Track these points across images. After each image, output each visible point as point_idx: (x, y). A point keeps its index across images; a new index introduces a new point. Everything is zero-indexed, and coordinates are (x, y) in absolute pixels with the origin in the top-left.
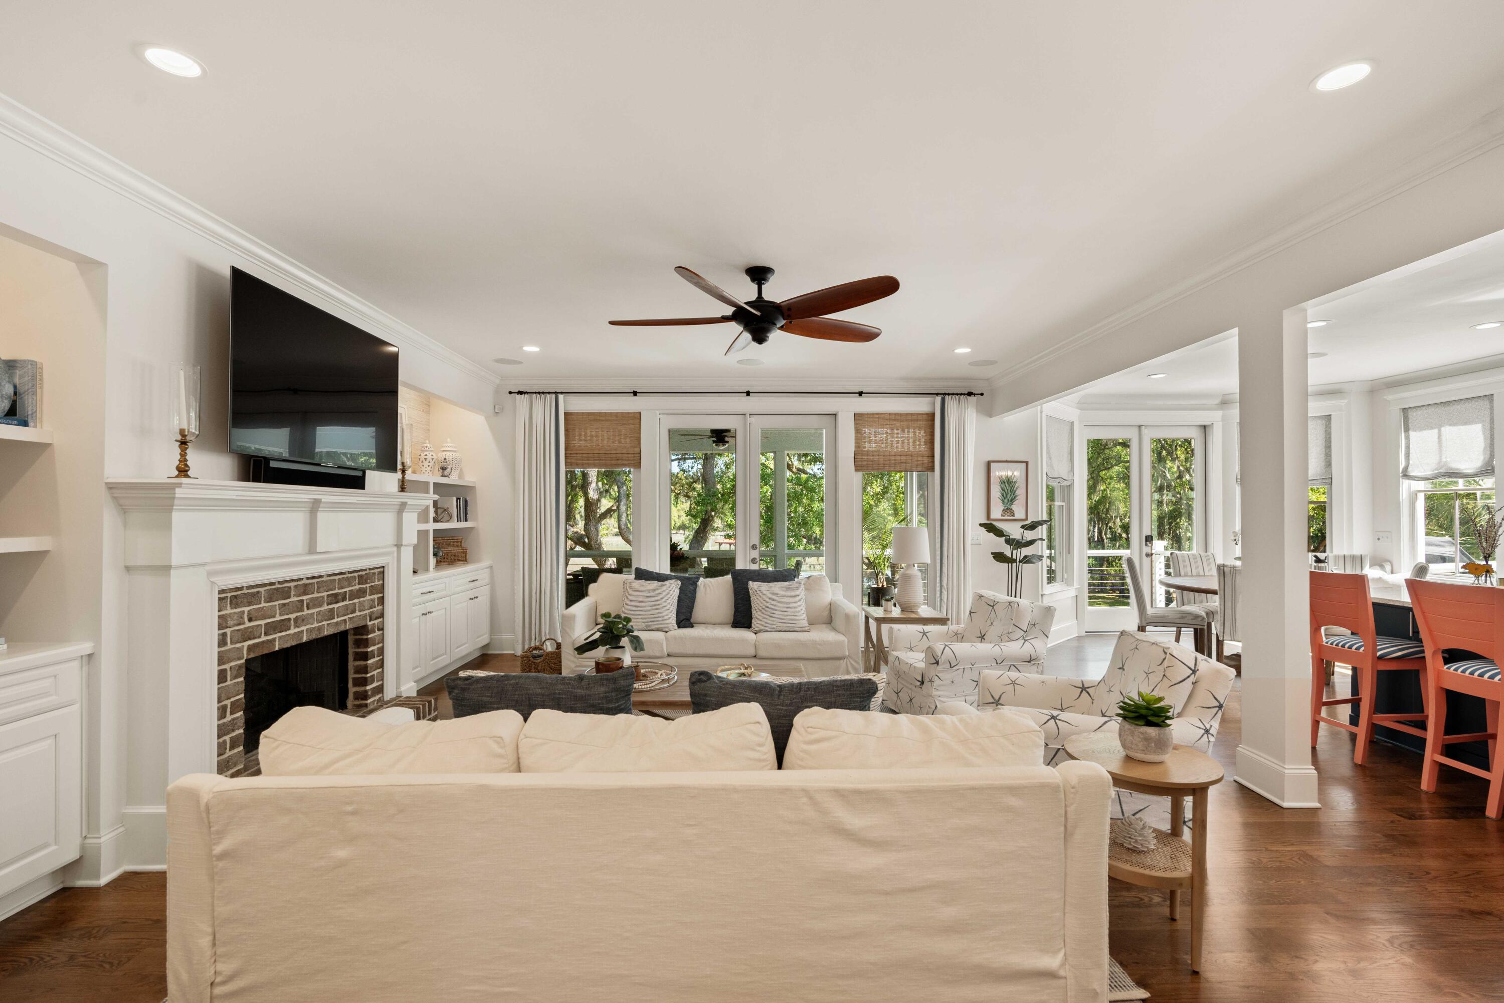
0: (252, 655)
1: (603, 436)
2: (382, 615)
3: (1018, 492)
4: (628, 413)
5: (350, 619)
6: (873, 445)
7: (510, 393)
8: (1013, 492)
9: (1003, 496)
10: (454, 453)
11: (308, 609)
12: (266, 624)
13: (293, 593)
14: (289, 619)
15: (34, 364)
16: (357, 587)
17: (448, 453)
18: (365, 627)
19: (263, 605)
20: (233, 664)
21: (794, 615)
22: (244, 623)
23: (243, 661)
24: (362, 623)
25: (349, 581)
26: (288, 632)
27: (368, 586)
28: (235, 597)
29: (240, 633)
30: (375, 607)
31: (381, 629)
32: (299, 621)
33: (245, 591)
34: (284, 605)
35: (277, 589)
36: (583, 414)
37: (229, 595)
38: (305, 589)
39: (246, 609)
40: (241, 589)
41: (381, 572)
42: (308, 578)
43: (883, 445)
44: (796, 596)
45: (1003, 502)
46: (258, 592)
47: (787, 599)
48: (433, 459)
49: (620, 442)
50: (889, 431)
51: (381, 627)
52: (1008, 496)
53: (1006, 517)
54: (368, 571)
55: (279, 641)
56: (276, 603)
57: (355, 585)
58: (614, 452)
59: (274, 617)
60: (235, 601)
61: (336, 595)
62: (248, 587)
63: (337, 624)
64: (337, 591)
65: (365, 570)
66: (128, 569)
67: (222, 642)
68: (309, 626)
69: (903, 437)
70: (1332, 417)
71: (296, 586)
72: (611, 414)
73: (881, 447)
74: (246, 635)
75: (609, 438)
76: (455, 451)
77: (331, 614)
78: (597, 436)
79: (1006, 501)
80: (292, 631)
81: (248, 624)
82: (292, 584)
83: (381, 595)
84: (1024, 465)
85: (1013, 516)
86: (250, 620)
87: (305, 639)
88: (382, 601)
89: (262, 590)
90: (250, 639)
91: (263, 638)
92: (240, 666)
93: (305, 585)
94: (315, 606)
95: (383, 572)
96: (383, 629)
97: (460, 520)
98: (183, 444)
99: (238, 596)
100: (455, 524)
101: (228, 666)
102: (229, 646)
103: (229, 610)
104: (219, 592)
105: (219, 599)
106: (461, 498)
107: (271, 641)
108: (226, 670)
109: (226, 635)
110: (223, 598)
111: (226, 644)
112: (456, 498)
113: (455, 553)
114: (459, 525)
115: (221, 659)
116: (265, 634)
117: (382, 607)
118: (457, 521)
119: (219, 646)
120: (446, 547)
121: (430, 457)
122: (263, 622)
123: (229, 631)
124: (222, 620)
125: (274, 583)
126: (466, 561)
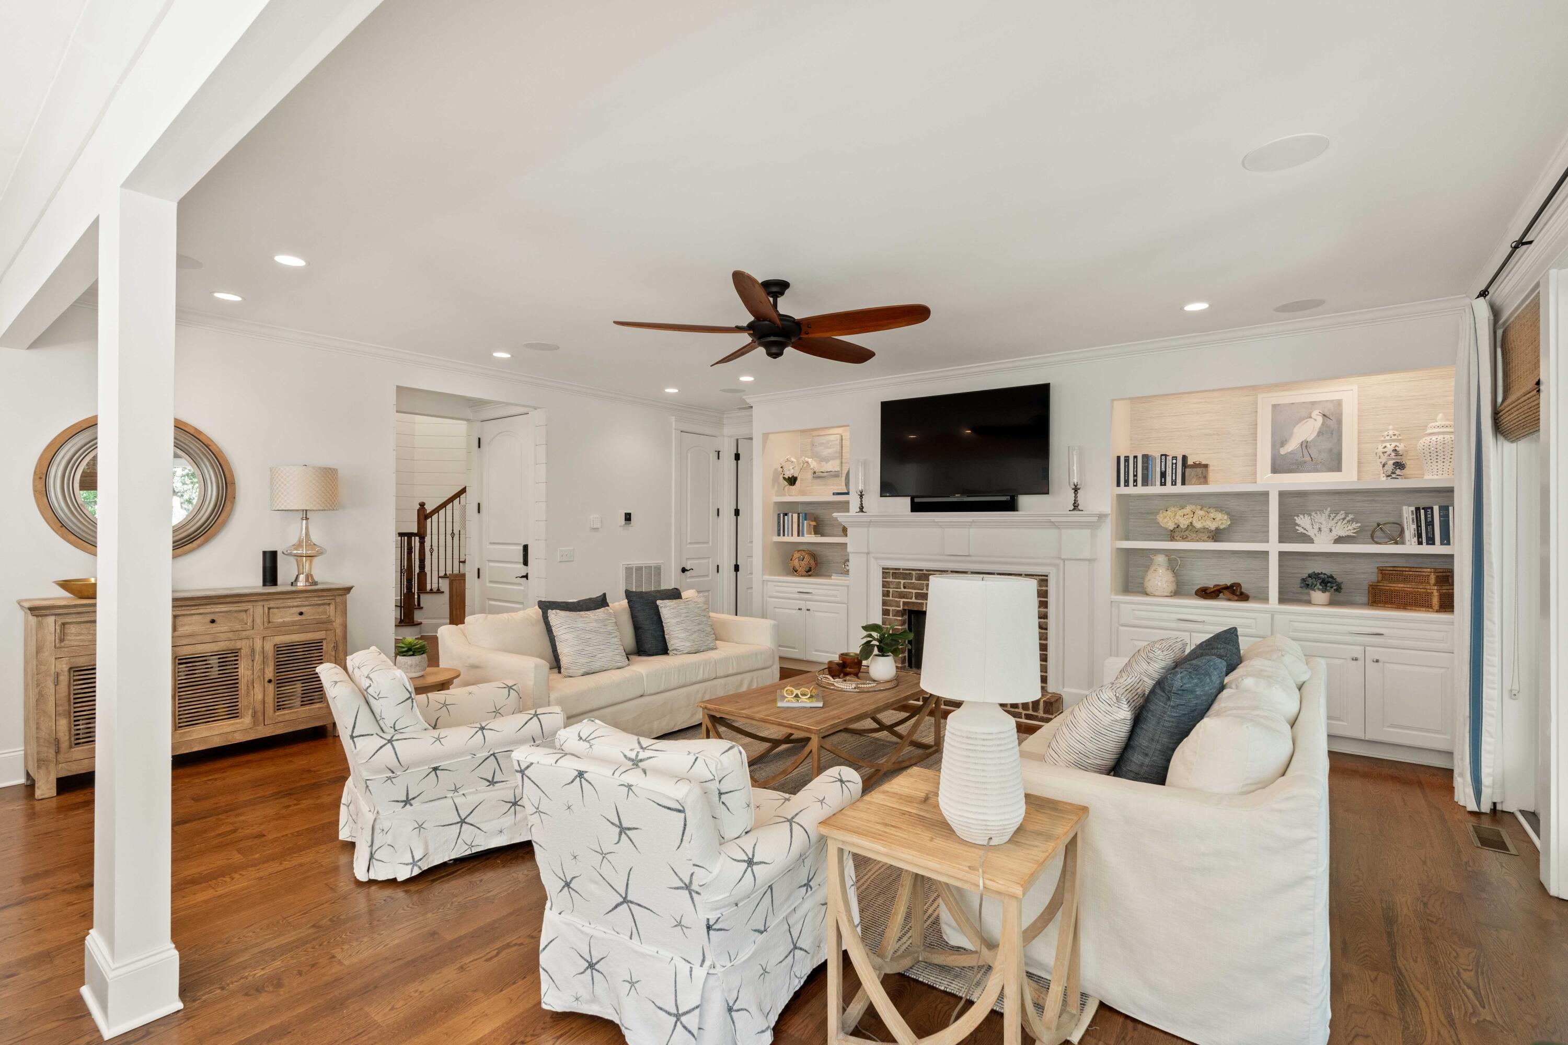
12: (915, 593)
19: (914, 581)
20: (893, 608)
22: (900, 588)
23: (901, 608)
28: (895, 573)
29: (898, 593)
33: (901, 571)
37: (891, 571)
39: (902, 581)
40: (899, 569)
41: (1045, 579)
46: (910, 573)
51: (1044, 626)
59: (922, 590)
60: (895, 575)
62: (903, 569)
67: (886, 594)
74: (902, 595)
81: (903, 589)
83: (1046, 599)
86: (905, 587)
89: (914, 573)
90: (904, 598)
91: (914, 600)
92: (898, 611)
95: (1047, 580)
96: (1046, 629)
97: (1431, 541)
98: (861, 496)
99: (897, 573)
100: (1410, 547)
101: (891, 608)
102: (891, 598)
103: (891, 580)
104: (883, 568)
105: (883, 572)
106: (1436, 509)
107: (920, 603)
108: (889, 610)
109: (888, 592)
110: (886, 572)
111: (889, 596)
112: (1413, 509)
113: (1411, 593)
114: (1426, 549)
115: (884, 603)
116: (916, 599)
117: (1045, 610)
118: (1420, 543)
119: (884, 595)
120: (1399, 582)
121: (1381, 449)
122: (914, 591)
123: (891, 590)
124: (886, 583)
125: (922, 570)
126: (1431, 607)
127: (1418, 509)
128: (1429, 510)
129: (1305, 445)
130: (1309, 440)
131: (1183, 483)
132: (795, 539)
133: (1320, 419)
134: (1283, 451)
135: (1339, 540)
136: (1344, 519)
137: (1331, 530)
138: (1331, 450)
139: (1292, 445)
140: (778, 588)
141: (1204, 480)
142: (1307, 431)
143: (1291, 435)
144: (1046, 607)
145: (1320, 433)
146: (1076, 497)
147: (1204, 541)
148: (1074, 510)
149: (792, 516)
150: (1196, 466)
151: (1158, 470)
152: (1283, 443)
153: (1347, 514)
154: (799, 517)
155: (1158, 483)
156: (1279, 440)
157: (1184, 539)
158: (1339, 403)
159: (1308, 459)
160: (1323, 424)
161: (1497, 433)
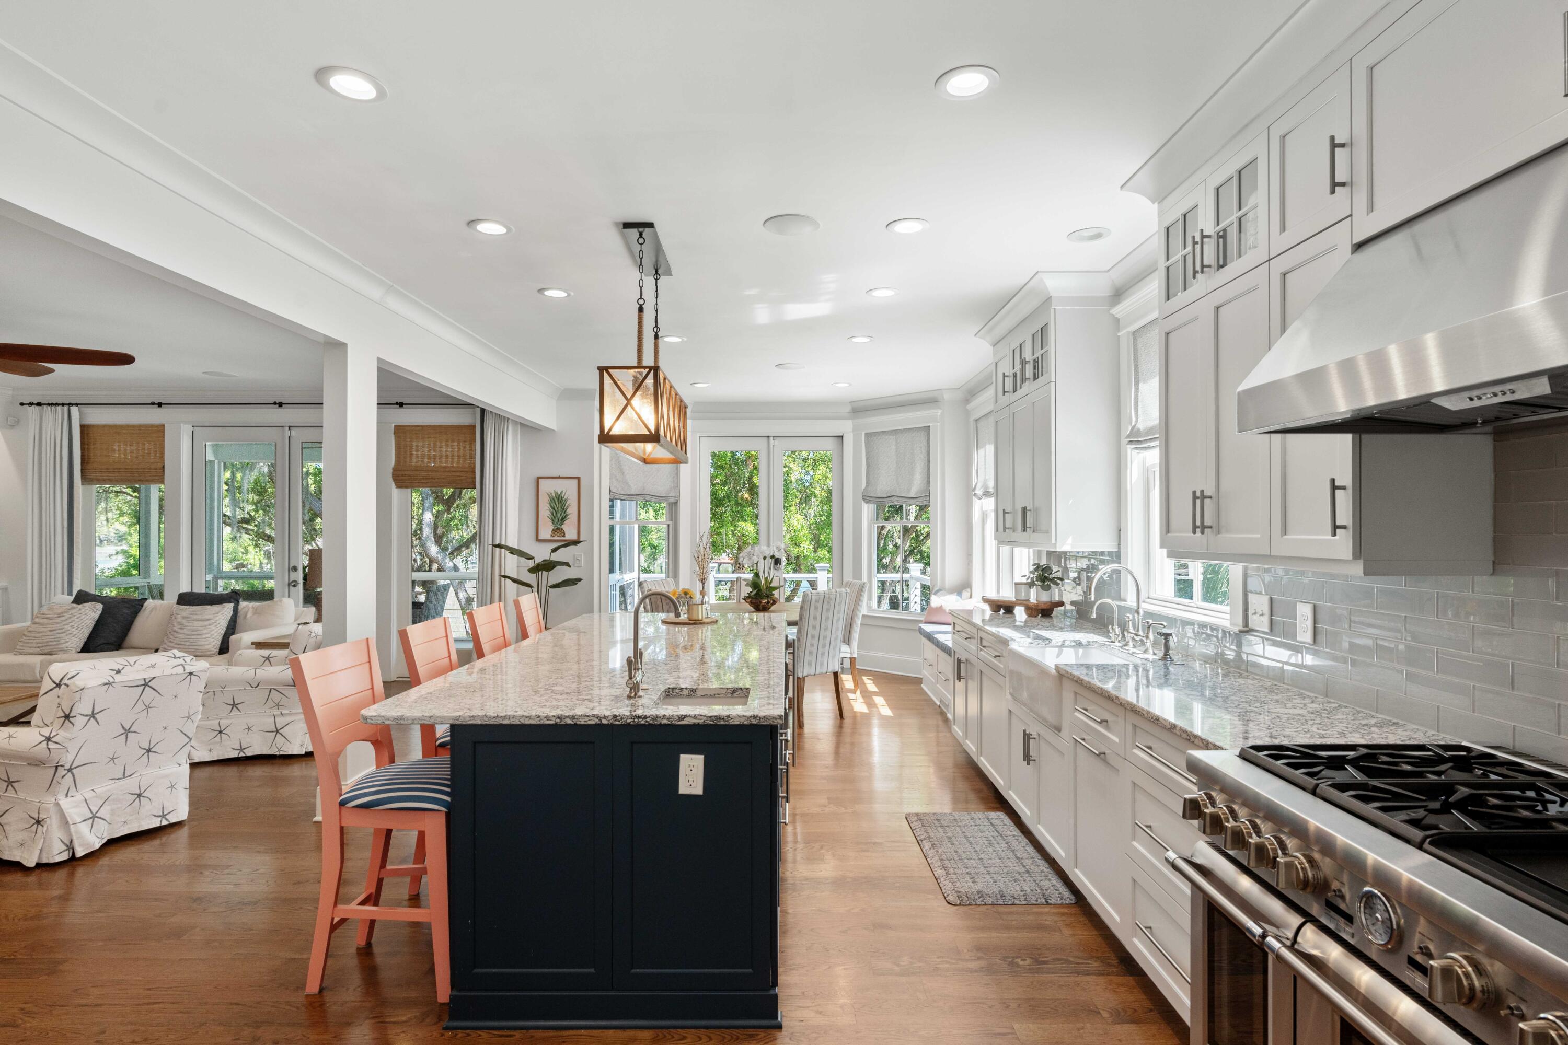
1: (125, 450)
3: (569, 511)
4: (152, 426)
6: (414, 460)
7: (22, 404)
8: (564, 510)
9: (552, 514)
21: (197, 639)
36: (104, 426)
43: (426, 460)
44: (207, 620)
45: (553, 521)
47: (196, 623)
49: (143, 457)
50: (432, 445)
52: (559, 515)
53: (556, 538)
58: (136, 467)
69: (447, 451)
70: (931, 428)
72: (134, 426)
73: (423, 462)
75: (131, 452)
78: (119, 450)
79: (556, 520)
84: (576, 481)
85: (564, 536)
161: (85, 479)
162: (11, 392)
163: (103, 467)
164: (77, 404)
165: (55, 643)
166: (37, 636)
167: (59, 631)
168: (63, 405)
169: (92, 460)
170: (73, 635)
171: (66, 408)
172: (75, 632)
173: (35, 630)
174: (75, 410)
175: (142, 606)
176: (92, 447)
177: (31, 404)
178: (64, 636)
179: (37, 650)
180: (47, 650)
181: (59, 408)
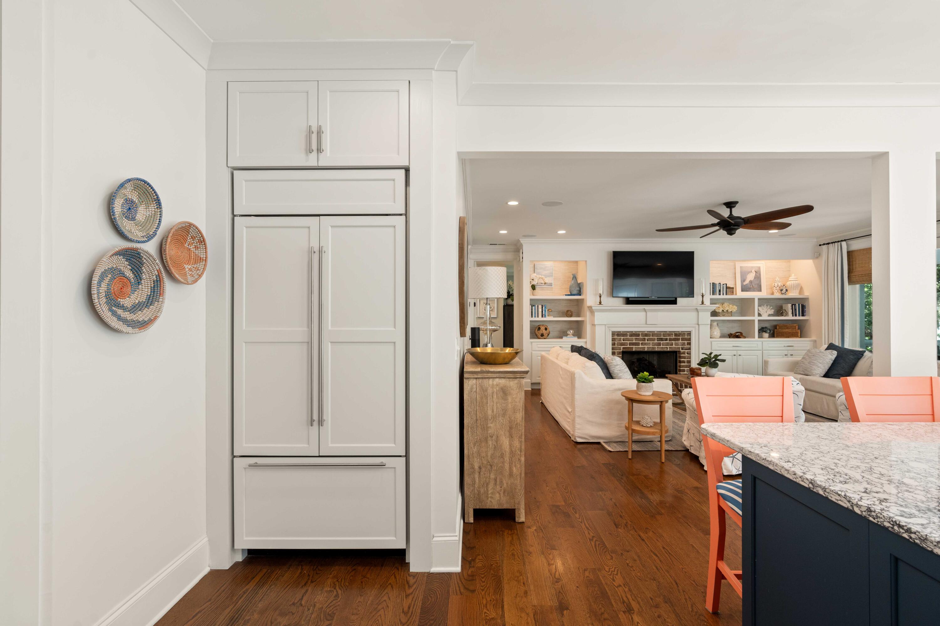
0: (624, 350)
2: (690, 349)
5: (670, 347)
7: (820, 245)
10: (796, 282)
11: (647, 341)
12: (629, 343)
13: (640, 336)
14: (639, 343)
15: (582, 283)
16: (674, 337)
17: (791, 282)
18: (679, 352)
19: (628, 337)
20: (618, 351)
24: (678, 350)
25: (669, 335)
26: (638, 346)
27: (680, 337)
29: (620, 343)
30: (685, 345)
31: (689, 354)
32: (643, 344)
33: (622, 333)
34: (637, 338)
35: (634, 334)
36: (860, 250)
37: (616, 333)
38: (646, 335)
39: (622, 338)
40: (621, 332)
41: (689, 334)
42: (647, 332)
48: (778, 286)
51: (689, 353)
54: (680, 332)
55: (634, 348)
56: (634, 337)
57: (672, 336)
59: (633, 341)
60: (618, 335)
61: (662, 339)
62: (622, 332)
63: (662, 348)
64: (662, 337)
65: (679, 332)
66: (593, 325)
68: (648, 346)
71: (641, 334)
74: (622, 344)
76: (797, 280)
77: (659, 344)
80: (640, 346)
81: (622, 341)
82: (640, 333)
83: (689, 342)
86: (623, 340)
87: (646, 350)
88: (689, 344)
89: (628, 333)
90: (623, 345)
91: (628, 346)
92: (620, 352)
93: (646, 334)
94: (650, 341)
95: (690, 334)
96: (690, 354)
97: (796, 315)
98: (600, 297)
99: (619, 334)
100: (790, 317)
101: (616, 351)
102: (616, 346)
103: (616, 337)
104: (612, 332)
105: (612, 334)
106: (797, 305)
107: (631, 347)
108: (615, 352)
109: (615, 343)
110: (613, 334)
111: (615, 345)
112: (791, 305)
113: (790, 332)
114: (794, 318)
115: (613, 349)
116: (629, 345)
117: (690, 346)
118: (793, 316)
119: (612, 345)
120: (785, 329)
121: (776, 285)
122: (628, 342)
123: (616, 342)
124: (613, 339)
125: (633, 332)
126: (798, 337)
127: (792, 305)
128: (795, 305)
129: (751, 282)
130: (752, 280)
131: (726, 295)
132: (540, 318)
133: (755, 273)
134: (745, 283)
135: (769, 315)
136: (769, 308)
137: (766, 312)
138: (758, 284)
139: (747, 282)
140: (539, 346)
141: (732, 293)
142: (751, 277)
143: (746, 278)
144: (690, 345)
145: (755, 278)
146: (703, 299)
147: (730, 316)
148: (702, 304)
149: (538, 306)
150: (730, 288)
151: (718, 289)
152: (744, 281)
153: (770, 306)
154: (542, 307)
155: (718, 294)
156: (743, 281)
157: (724, 316)
158: (759, 268)
159: (752, 287)
160: (756, 274)
161: (851, 282)
162: (816, 240)
163: (860, 274)
164: (845, 240)
165: (810, 370)
166: (803, 365)
167: (813, 364)
168: (838, 242)
169: (854, 270)
170: (819, 367)
171: (839, 243)
172: (820, 365)
173: (802, 362)
174: (844, 244)
175: (863, 355)
176: (854, 263)
177: (824, 244)
178: (814, 367)
179: (802, 372)
180: (807, 373)
181: (836, 243)
